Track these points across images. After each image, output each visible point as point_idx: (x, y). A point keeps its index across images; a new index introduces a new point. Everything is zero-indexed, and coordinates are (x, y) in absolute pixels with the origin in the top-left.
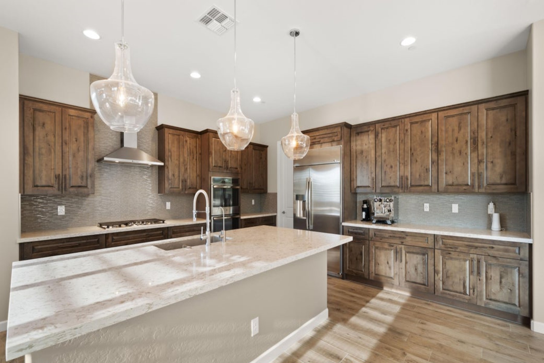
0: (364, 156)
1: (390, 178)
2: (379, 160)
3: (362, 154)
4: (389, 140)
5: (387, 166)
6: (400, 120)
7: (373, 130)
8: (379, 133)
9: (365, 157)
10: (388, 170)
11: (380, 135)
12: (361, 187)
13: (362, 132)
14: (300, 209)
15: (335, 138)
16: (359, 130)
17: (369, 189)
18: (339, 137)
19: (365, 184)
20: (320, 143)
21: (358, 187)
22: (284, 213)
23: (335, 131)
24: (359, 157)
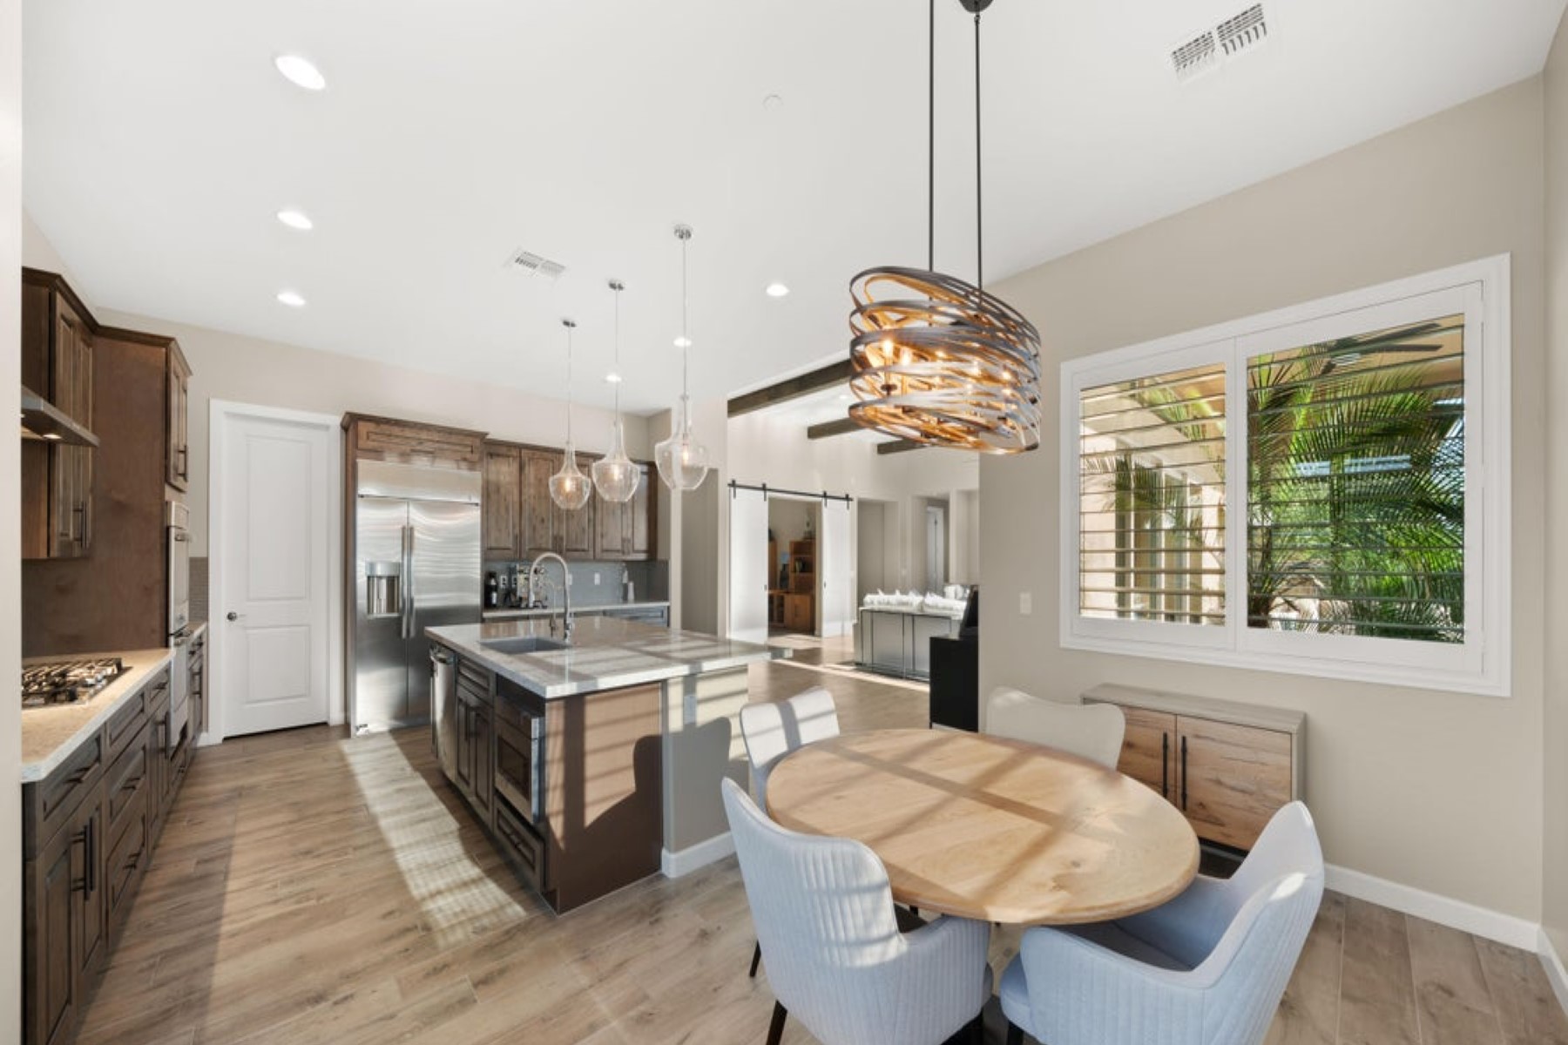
0: (501, 497)
1: (542, 536)
2: (526, 507)
3: (497, 494)
4: (540, 479)
5: (536, 518)
7: (517, 457)
8: (526, 465)
9: (503, 499)
10: (538, 525)
11: (527, 468)
12: (495, 549)
13: (498, 455)
14: (378, 597)
15: (468, 456)
16: (493, 449)
17: (510, 554)
18: (476, 457)
19: (502, 545)
20: (430, 455)
21: (491, 549)
22: (231, 617)
23: (469, 443)
24: (494, 497)
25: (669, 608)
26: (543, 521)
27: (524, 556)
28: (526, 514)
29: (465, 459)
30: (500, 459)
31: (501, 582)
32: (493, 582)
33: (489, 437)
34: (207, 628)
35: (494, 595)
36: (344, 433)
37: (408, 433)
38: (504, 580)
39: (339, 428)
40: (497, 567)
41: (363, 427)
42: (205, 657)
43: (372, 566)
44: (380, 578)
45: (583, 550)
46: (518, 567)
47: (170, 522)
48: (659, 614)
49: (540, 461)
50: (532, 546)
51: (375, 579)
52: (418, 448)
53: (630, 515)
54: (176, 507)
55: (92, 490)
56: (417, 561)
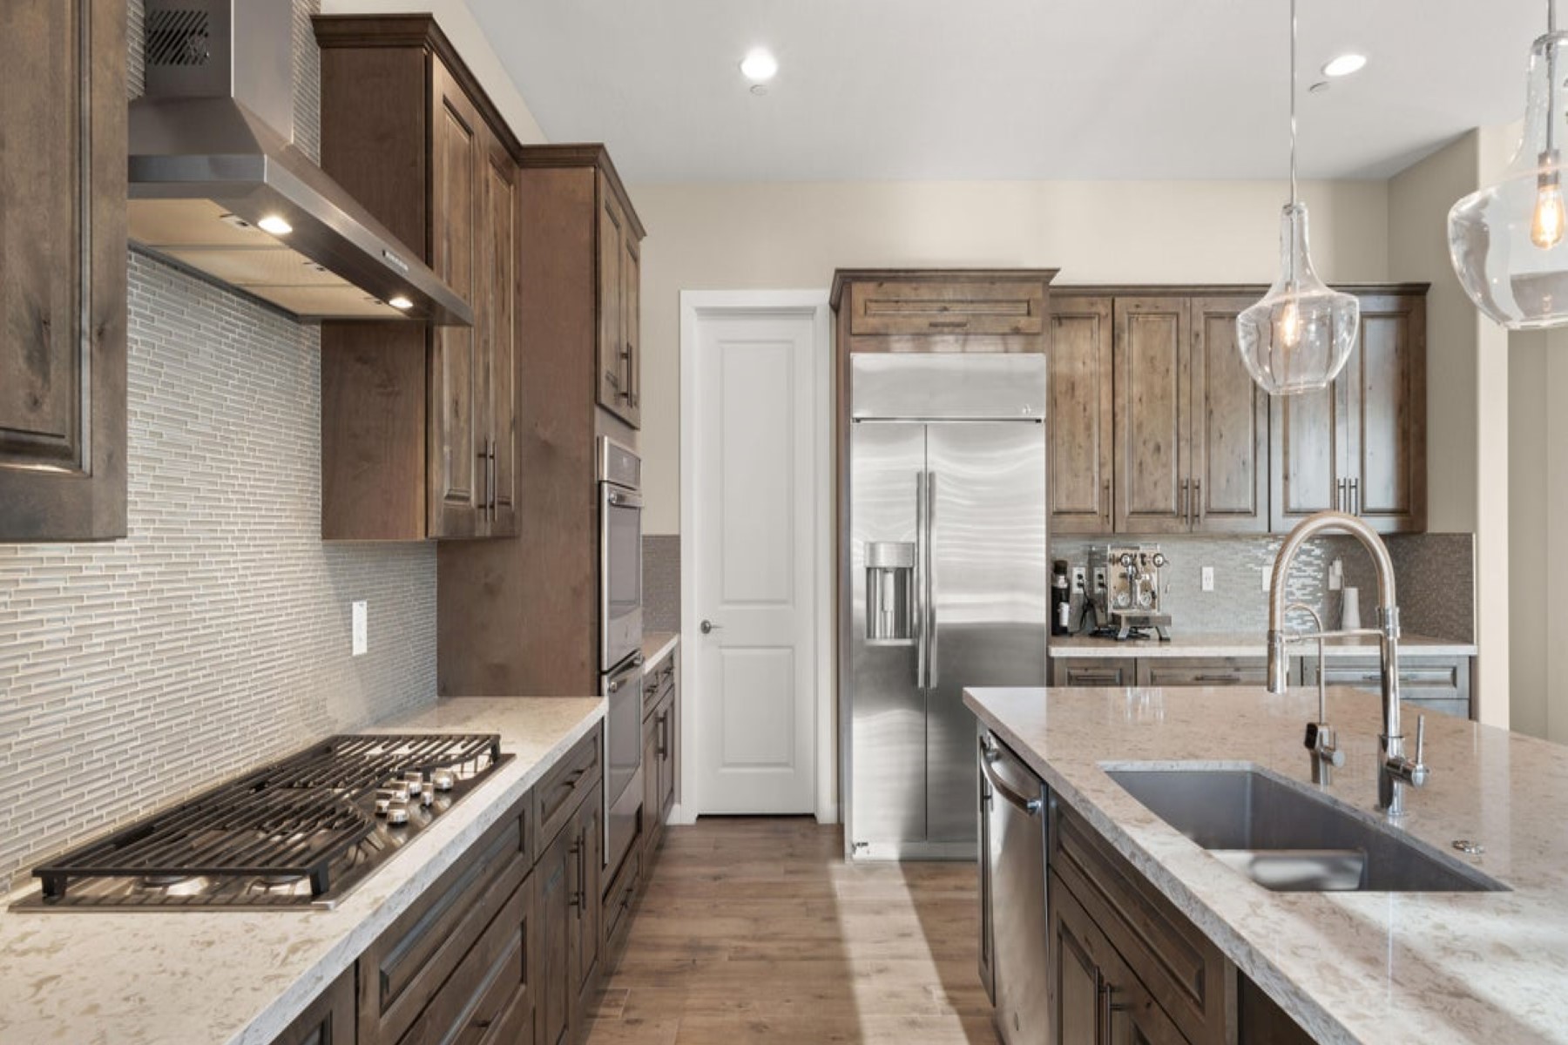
0: (1079, 403)
1: (1155, 484)
2: (1124, 421)
3: (1073, 396)
4: (1152, 359)
5: (1145, 443)
6: (1181, 299)
7: (1107, 315)
8: (1123, 331)
9: (1082, 407)
10: (1149, 459)
11: (1126, 336)
12: (1069, 513)
13: (1071, 317)
14: (882, 608)
15: (1023, 322)
16: (1064, 306)
17: (1093, 523)
18: (1035, 323)
19: (1081, 506)
20: (958, 330)
21: (1059, 513)
22: (706, 628)
23: (1022, 296)
24: (1063, 403)
25: (1473, 661)
26: (1158, 448)
27: (1121, 528)
28: (1123, 435)
29: (1017, 331)
30: (1075, 323)
31: (1075, 581)
32: (1061, 583)
33: (1056, 281)
34: (679, 644)
35: (1065, 608)
36: (833, 315)
37: (925, 292)
38: (1080, 577)
39: (828, 307)
40: (1070, 550)
41: (860, 292)
42: (677, 687)
43: (872, 549)
44: (885, 571)
45: (1245, 513)
46: (1110, 552)
47: (602, 476)
48: (1447, 674)
49: (1151, 318)
50: (1138, 506)
51: (878, 571)
52: (941, 319)
53: (1354, 422)
54: (611, 446)
55: (515, 424)
56: (940, 538)
